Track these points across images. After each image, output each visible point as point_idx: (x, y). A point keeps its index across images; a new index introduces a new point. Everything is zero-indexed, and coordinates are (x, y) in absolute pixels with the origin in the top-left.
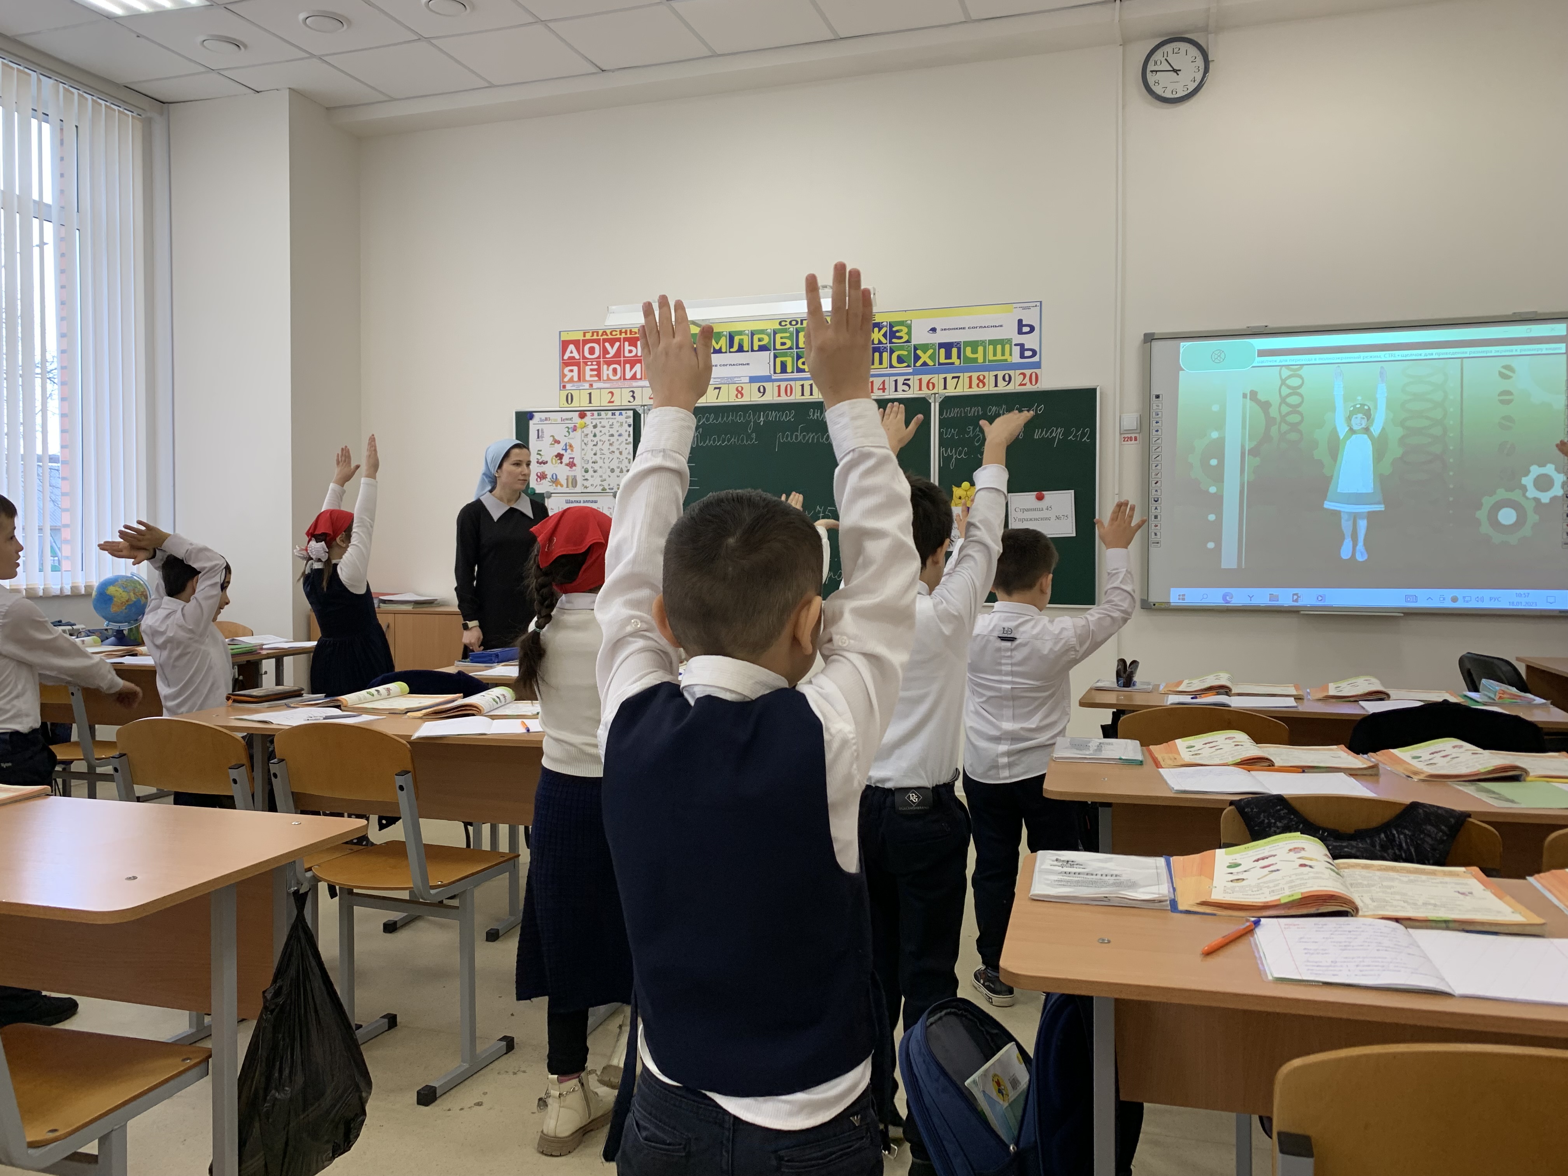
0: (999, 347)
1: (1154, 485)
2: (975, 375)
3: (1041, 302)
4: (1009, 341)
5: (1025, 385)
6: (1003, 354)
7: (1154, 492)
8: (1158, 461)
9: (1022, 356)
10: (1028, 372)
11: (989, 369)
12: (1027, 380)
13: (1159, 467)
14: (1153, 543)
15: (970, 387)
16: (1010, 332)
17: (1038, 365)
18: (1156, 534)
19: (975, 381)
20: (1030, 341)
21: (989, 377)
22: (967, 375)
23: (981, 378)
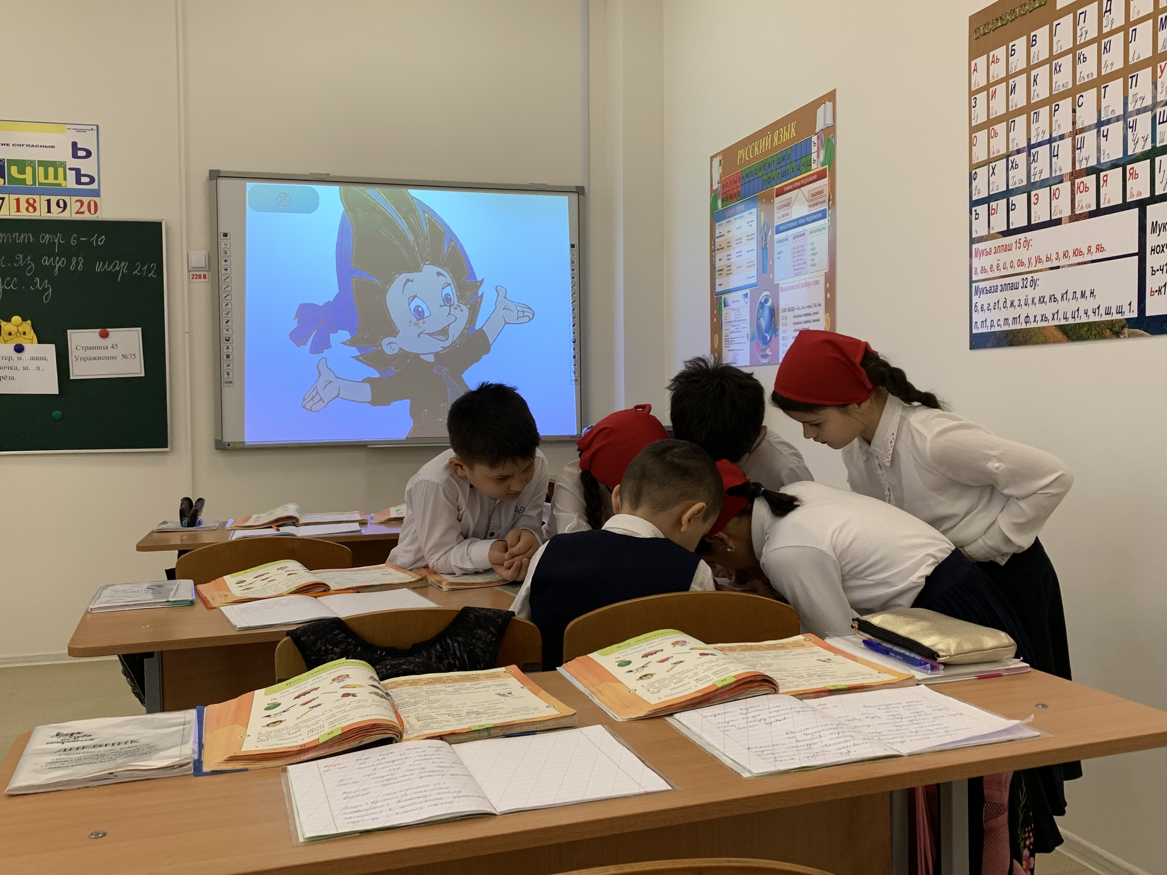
0: (51, 170)
1: (225, 324)
2: (23, 198)
3: (97, 126)
4: (63, 164)
5: (83, 213)
6: (56, 178)
7: (225, 332)
8: (228, 300)
9: (78, 182)
10: (86, 200)
11: (40, 192)
12: (85, 208)
13: (229, 306)
14: (226, 382)
15: (18, 210)
16: (64, 154)
17: (96, 193)
18: (228, 374)
19: (23, 205)
20: (87, 167)
21: (41, 201)
22: (13, 197)
23: (31, 201)
